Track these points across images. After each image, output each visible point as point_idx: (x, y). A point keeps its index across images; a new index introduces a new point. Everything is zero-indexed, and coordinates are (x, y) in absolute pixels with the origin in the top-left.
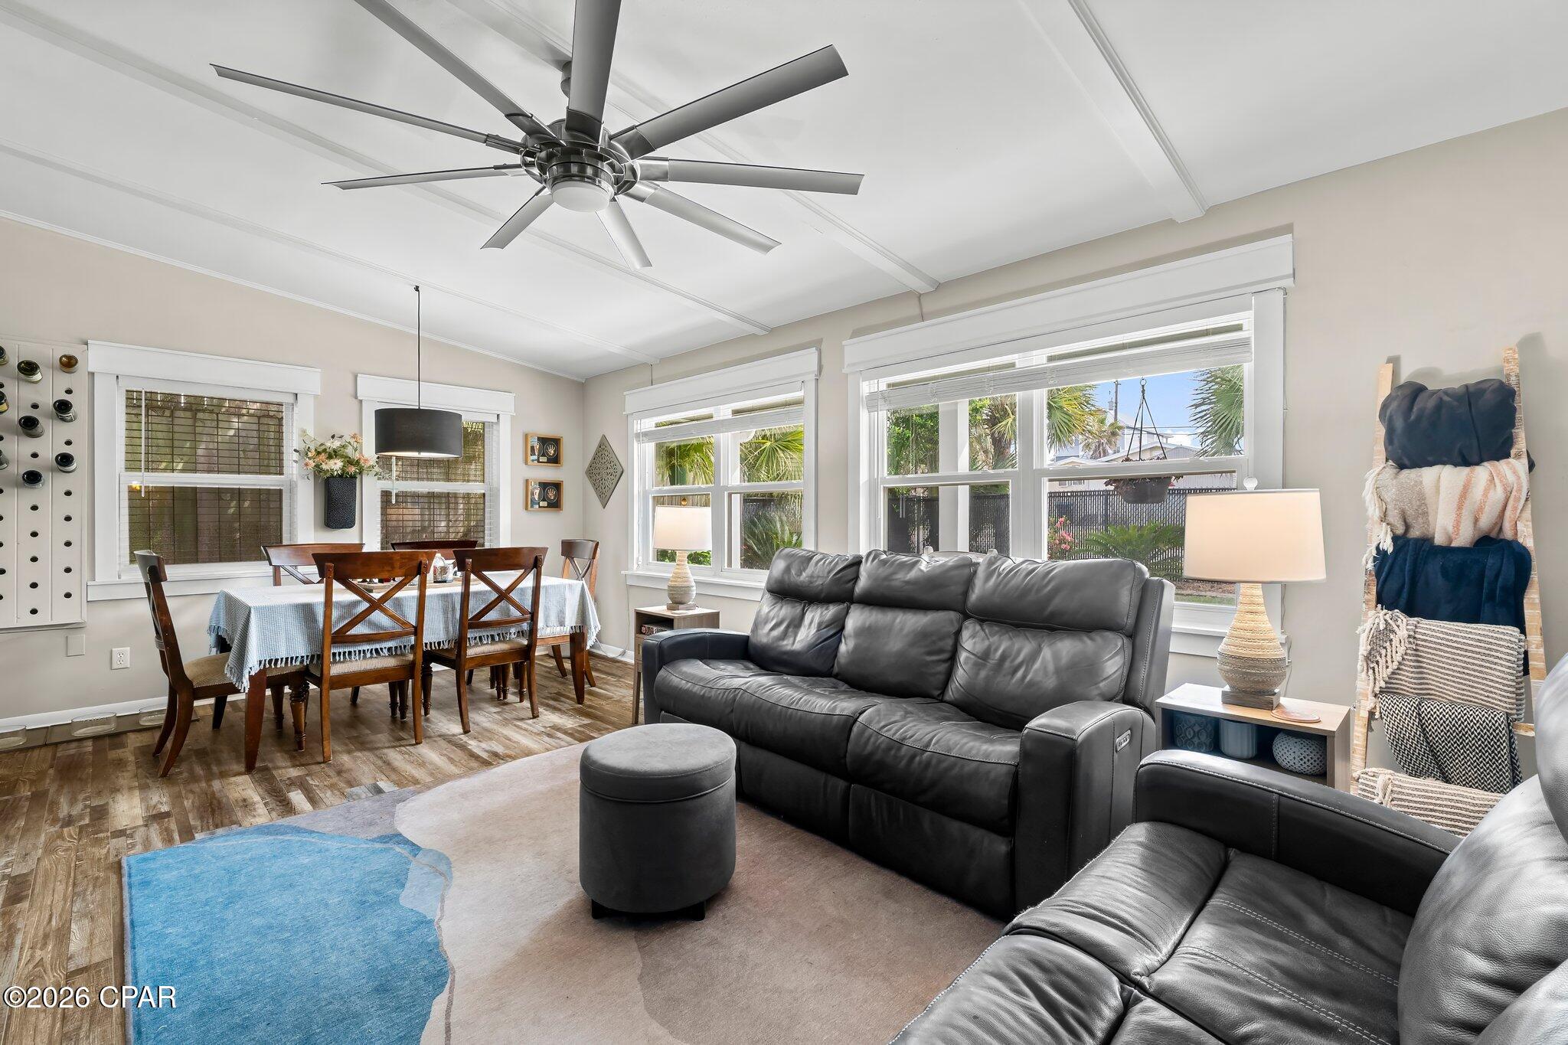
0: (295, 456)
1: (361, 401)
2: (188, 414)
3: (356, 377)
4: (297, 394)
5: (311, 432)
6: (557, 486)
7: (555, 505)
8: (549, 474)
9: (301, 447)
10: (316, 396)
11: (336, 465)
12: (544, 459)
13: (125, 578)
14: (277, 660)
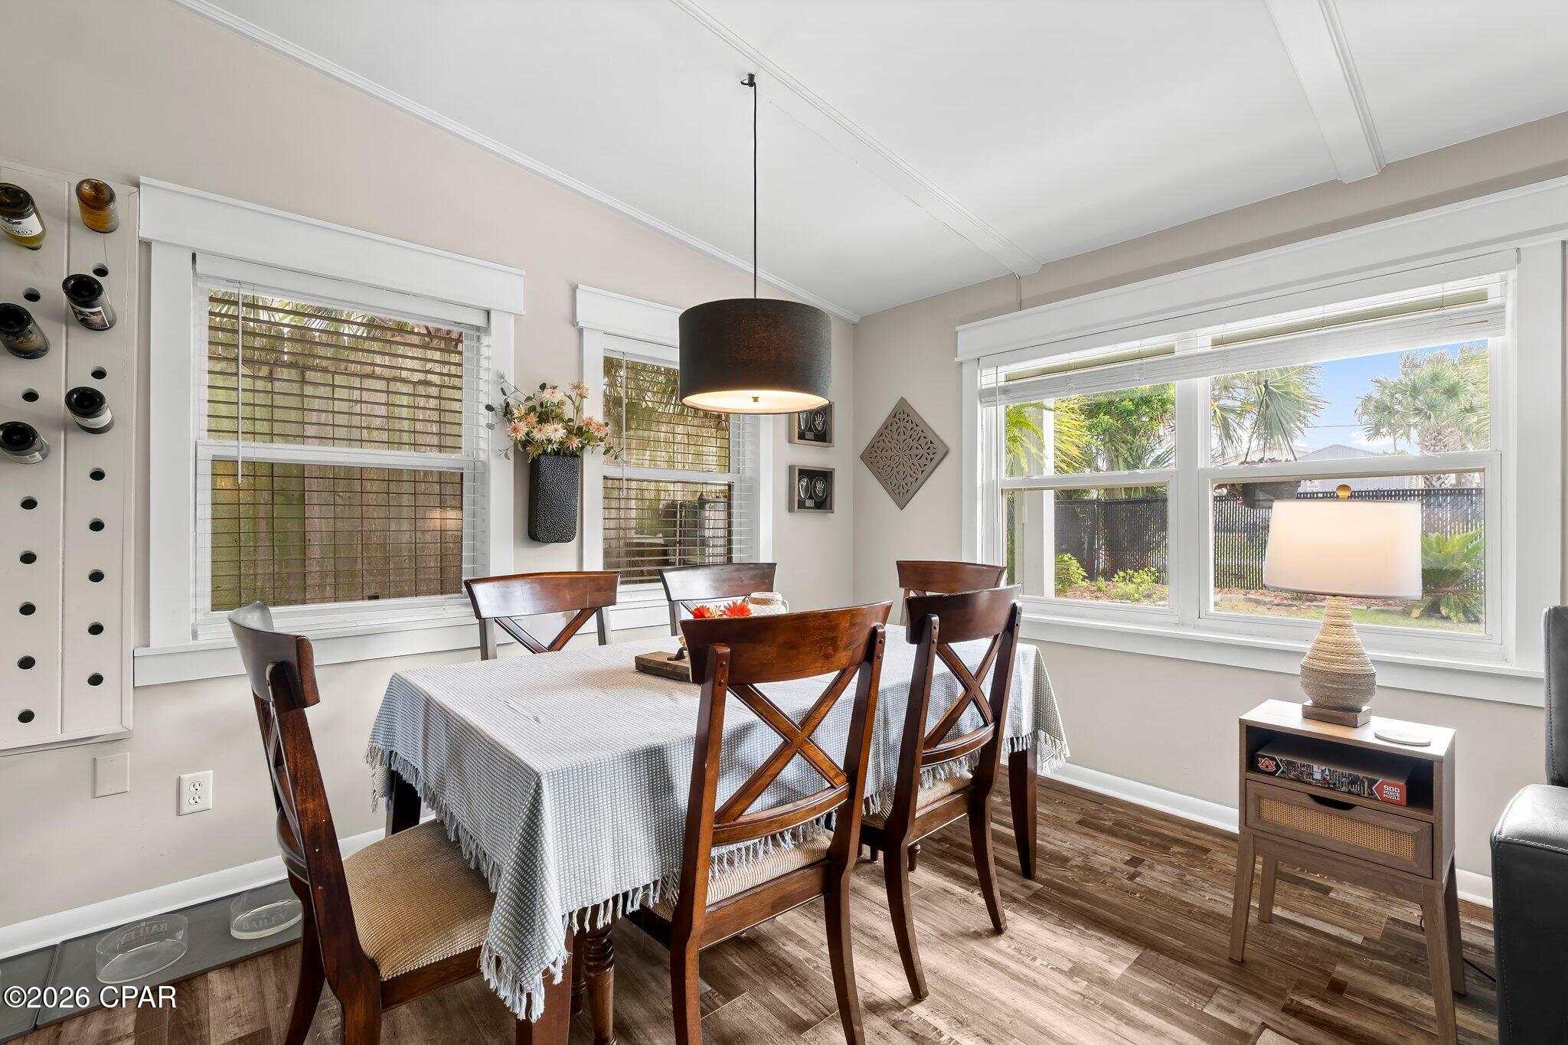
0: (486, 417)
1: (581, 331)
2: (294, 374)
3: (574, 289)
4: (488, 313)
5: (511, 379)
6: (825, 476)
7: (823, 503)
8: (812, 456)
9: (498, 401)
10: (518, 317)
11: (555, 432)
12: (810, 435)
13: (205, 638)
14: (596, 908)
